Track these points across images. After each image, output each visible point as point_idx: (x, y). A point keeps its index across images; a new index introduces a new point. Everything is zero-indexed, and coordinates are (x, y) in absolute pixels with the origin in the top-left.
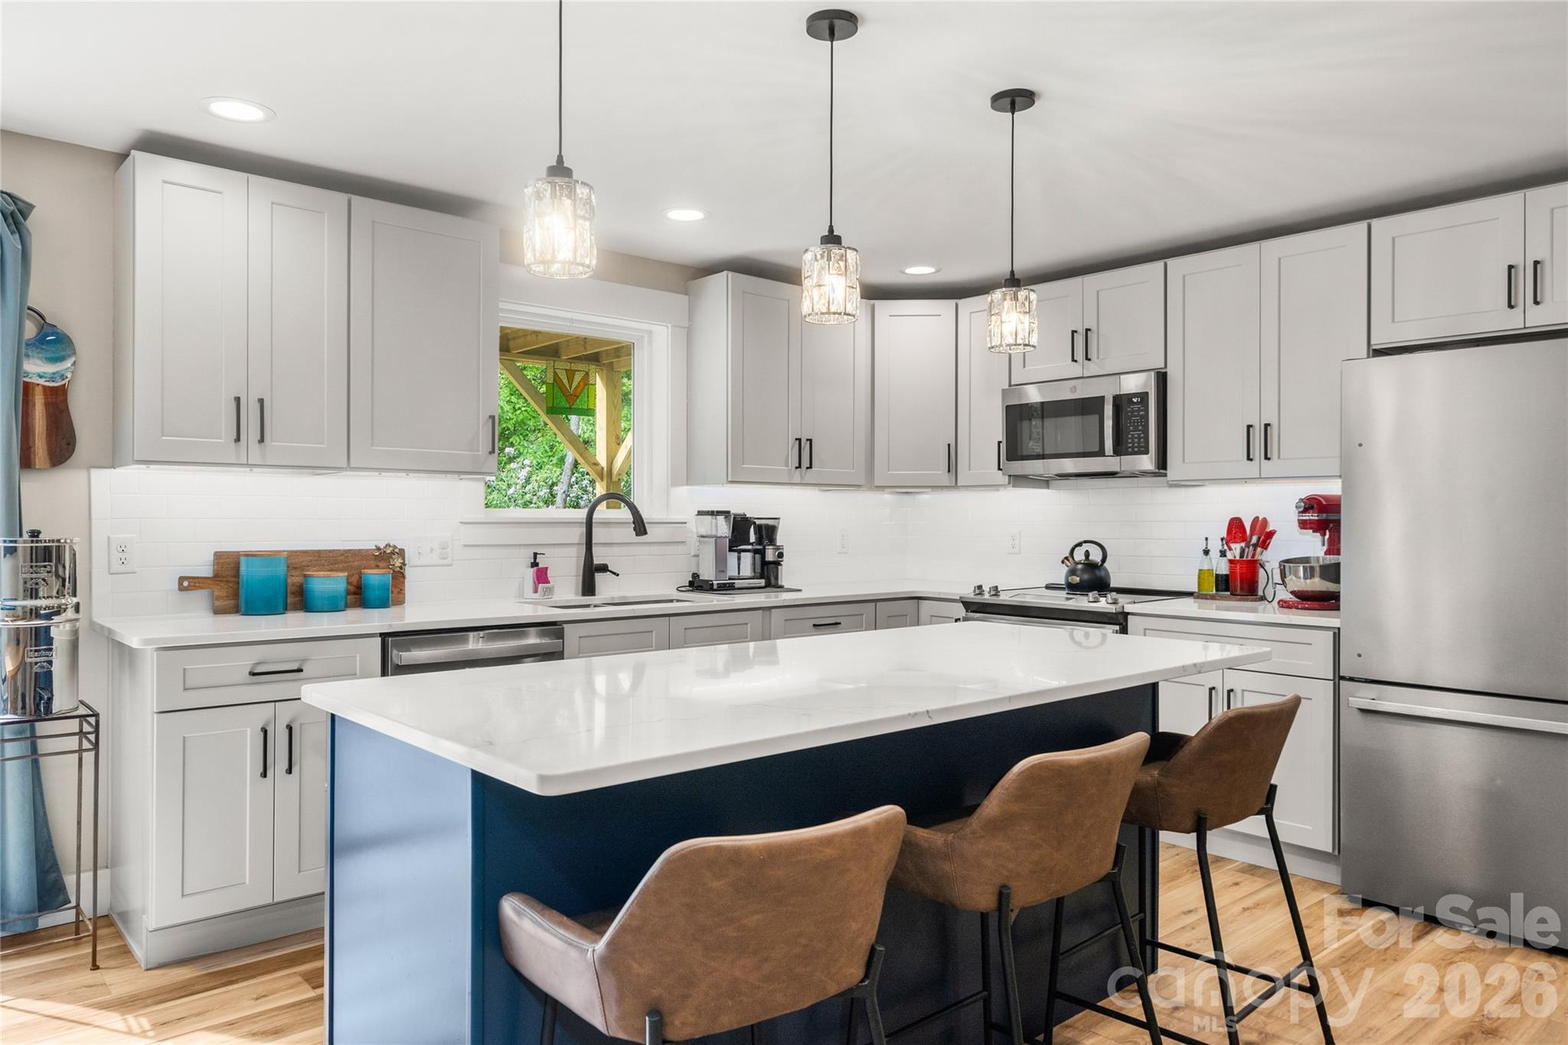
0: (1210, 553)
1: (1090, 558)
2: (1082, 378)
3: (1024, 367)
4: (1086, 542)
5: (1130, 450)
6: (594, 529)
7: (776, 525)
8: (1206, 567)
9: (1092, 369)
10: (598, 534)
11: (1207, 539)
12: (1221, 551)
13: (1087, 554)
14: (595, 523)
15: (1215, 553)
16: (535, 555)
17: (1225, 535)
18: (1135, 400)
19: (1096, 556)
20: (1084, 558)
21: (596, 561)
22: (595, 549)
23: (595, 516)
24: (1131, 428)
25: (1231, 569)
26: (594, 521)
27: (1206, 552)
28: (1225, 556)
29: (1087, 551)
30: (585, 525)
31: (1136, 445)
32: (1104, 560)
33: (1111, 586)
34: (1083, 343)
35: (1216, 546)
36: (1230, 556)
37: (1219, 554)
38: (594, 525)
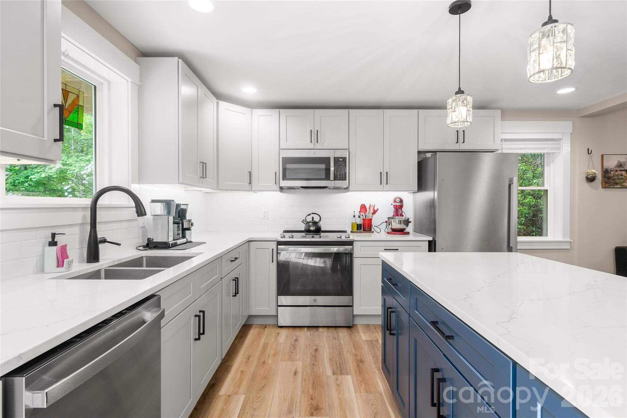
0: (356, 217)
1: (314, 220)
2: (314, 149)
3: (286, 142)
4: (313, 213)
5: (338, 178)
6: (98, 212)
7: (187, 209)
8: (354, 222)
9: (318, 146)
10: (101, 216)
11: (354, 212)
12: (359, 216)
13: (313, 218)
14: (100, 208)
15: (357, 217)
16: (53, 235)
17: (359, 211)
18: (341, 160)
19: (317, 219)
20: (312, 220)
21: (100, 235)
22: (98, 227)
23: (100, 202)
24: (339, 170)
25: (363, 222)
26: (97, 206)
27: (354, 216)
28: (360, 218)
29: (313, 217)
30: (90, 209)
31: (341, 177)
32: (320, 220)
33: (322, 230)
34: (315, 136)
35: (357, 214)
36: (361, 217)
37: (358, 217)
38: (97, 209)
